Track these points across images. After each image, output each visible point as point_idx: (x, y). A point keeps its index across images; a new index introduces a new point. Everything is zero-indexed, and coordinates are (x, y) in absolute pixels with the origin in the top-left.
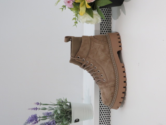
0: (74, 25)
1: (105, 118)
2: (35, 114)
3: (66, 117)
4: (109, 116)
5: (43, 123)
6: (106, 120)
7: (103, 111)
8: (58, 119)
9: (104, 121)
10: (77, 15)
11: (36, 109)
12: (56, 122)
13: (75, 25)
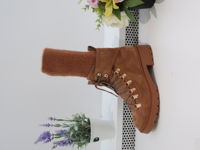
0: (96, 29)
1: (128, 137)
2: (48, 131)
3: (83, 135)
4: (133, 135)
5: (57, 142)
6: (130, 139)
7: (126, 129)
8: (75, 137)
9: (127, 141)
10: (101, 16)
11: (49, 125)
12: (72, 141)
13: (98, 28)
